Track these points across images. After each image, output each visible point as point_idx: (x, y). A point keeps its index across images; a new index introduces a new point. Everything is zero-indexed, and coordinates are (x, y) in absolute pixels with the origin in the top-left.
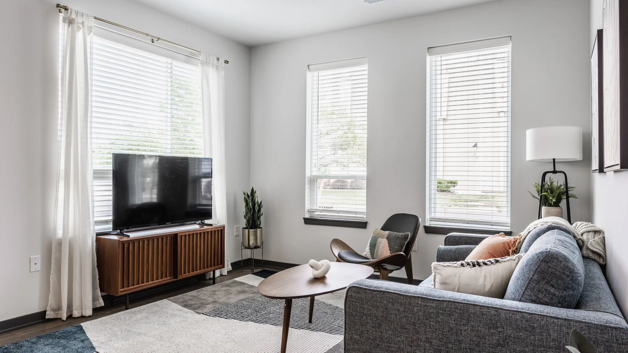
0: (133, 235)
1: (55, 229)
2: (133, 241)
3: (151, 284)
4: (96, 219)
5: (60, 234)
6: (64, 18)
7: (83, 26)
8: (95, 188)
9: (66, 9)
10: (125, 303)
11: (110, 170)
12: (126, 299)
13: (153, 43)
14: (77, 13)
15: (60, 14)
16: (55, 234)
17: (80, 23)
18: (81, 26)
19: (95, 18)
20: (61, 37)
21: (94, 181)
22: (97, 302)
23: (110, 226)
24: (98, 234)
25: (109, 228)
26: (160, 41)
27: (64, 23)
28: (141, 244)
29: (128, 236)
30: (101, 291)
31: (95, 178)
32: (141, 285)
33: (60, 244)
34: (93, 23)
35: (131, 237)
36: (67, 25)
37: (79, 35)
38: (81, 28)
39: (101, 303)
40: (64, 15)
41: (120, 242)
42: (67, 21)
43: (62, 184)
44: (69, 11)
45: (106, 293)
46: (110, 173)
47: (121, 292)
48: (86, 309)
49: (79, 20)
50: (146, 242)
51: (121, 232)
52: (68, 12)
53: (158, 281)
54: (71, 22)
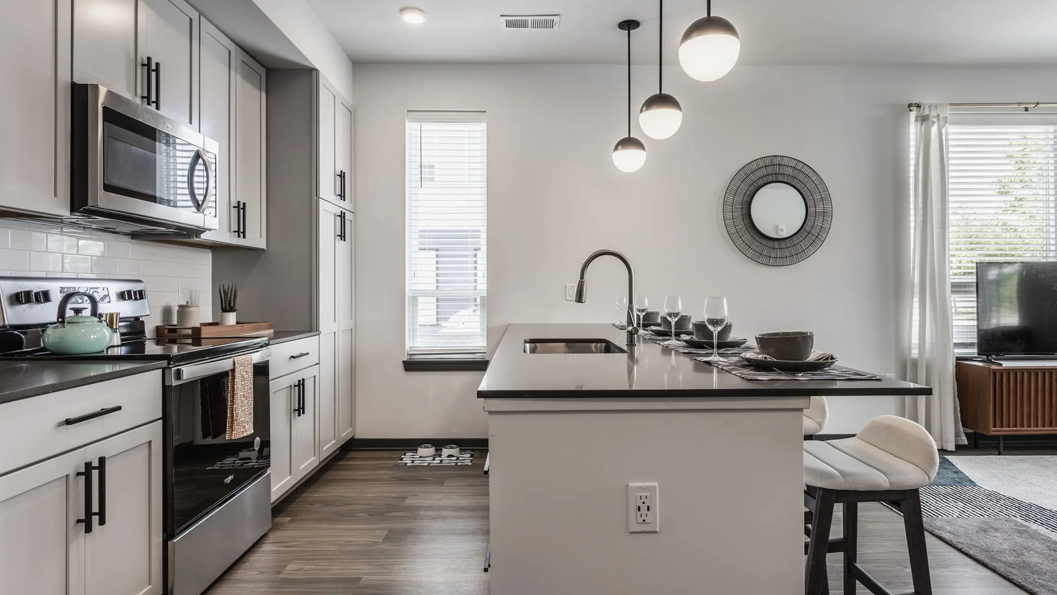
0: (1006, 364)
1: (910, 348)
2: (1009, 371)
3: (1033, 430)
4: (955, 341)
5: (915, 353)
6: (917, 117)
7: (939, 120)
8: (958, 304)
9: (918, 106)
10: (998, 448)
11: (974, 283)
12: (999, 444)
13: (1027, 112)
14: (930, 107)
15: (911, 113)
16: (910, 352)
17: (934, 117)
18: (935, 120)
19: (951, 104)
20: (912, 137)
21: (953, 296)
22: (959, 438)
23: (974, 351)
24: (958, 359)
25: (973, 353)
26: (1040, 106)
27: (916, 123)
28: (1018, 376)
29: (1001, 365)
30: (964, 426)
31: (953, 292)
32: (1019, 428)
33: (915, 364)
34: (947, 112)
35: (1004, 366)
36: (919, 123)
37: (934, 130)
38: (935, 122)
39: (964, 441)
40: (916, 112)
41: (991, 371)
42: (919, 120)
43: (916, 300)
44: (922, 107)
45: (971, 429)
46: (974, 286)
47: (994, 431)
48: (948, 443)
49: (934, 113)
50: (1026, 375)
51: (988, 359)
52: (920, 110)
53: (1045, 429)
54: (923, 119)
